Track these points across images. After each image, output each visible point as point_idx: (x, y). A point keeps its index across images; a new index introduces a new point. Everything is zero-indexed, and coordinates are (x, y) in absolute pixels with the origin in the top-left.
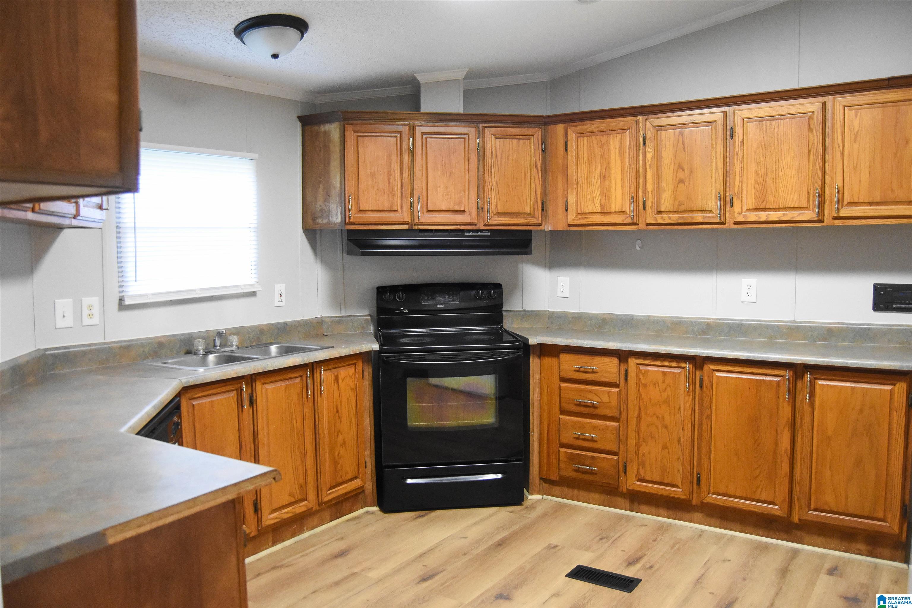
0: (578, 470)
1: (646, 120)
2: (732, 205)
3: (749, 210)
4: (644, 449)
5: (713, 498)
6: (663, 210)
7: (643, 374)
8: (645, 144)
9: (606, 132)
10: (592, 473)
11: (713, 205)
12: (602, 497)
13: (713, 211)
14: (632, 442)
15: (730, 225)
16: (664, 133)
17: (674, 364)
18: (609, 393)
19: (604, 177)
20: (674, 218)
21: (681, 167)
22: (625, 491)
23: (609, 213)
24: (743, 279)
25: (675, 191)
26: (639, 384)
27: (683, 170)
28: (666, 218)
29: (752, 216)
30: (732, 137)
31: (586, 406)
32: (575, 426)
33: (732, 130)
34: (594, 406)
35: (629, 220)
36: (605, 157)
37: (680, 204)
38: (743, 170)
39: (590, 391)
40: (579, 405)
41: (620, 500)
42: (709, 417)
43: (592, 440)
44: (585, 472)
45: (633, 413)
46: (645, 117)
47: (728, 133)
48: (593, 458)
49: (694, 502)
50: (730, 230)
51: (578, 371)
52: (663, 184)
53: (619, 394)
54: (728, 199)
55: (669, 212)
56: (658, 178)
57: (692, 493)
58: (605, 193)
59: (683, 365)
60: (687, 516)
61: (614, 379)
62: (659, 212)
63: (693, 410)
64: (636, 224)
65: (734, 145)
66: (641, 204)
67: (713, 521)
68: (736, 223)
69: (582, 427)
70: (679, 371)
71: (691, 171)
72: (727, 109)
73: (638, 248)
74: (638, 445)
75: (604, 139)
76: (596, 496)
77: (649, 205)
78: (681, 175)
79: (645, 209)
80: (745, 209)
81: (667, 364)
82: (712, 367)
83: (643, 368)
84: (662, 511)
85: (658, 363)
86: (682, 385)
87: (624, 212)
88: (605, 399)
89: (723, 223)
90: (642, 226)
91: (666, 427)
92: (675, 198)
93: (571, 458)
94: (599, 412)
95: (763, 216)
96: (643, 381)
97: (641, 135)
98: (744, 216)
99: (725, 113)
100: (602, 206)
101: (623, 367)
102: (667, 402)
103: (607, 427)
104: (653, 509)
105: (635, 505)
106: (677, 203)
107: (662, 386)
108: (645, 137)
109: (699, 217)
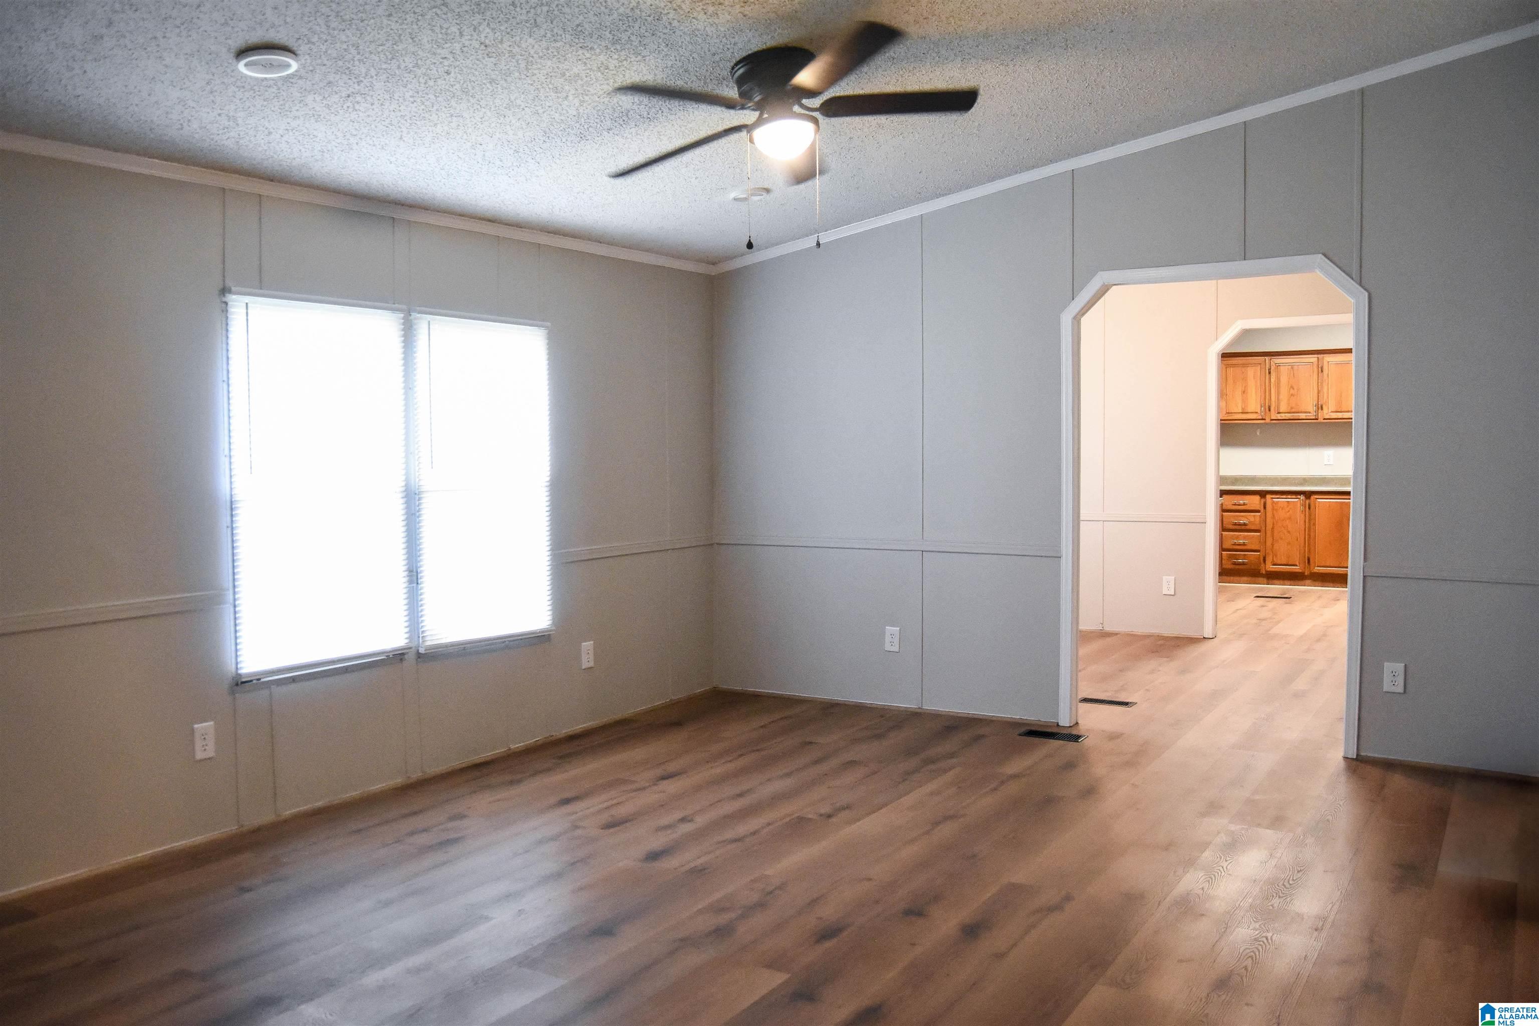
0: (1235, 564)
1: (1271, 359)
2: (1322, 409)
3: (1332, 412)
4: (1276, 546)
5: (1317, 569)
6: (1281, 411)
7: (1275, 504)
8: (1270, 373)
9: (1245, 365)
10: (1243, 564)
11: (1311, 408)
12: (1249, 579)
13: (1311, 412)
14: (1269, 543)
15: (1321, 420)
16: (1281, 367)
17: (1294, 497)
18: (1254, 516)
19: (1244, 392)
20: (1289, 416)
21: (1292, 387)
22: (1264, 572)
23: (1247, 413)
24: (1326, 452)
25: (1289, 400)
26: (1273, 509)
27: (1293, 389)
28: (1283, 416)
29: (1334, 415)
30: (1322, 371)
31: (1240, 525)
32: (1232, 537)
33: (1322, 368)
34: (1245, 524)
35: (1260, 417)
36: (1245, 379)
37: (1292, 408)
38: (1328, 390)
39: (1242, 516)
40: (1235, 524)
41: (1261, 579)
42: (1314, 524)
43: (1244, 544)
44: (1239, 564)
45: (1269, 527)
46: (1270, 358)
47: (1320, 369)
48: (1245, 555)
49: (1306, 574)
50: (1320, 423)
51: (1235, 505)
52: (1281, 397)
53: (1260, 517)
54: (1320, 406)
55: (1285, 413)
56: (1278, 393)
57: (1305, 568)
58: (1245, 401)
59: (1299, 497)
60: (1302, 582)
61: (1257, 508)
62: (1279, 413)
63: (1305, 522)
64: (1264, 419)
65: (1323, 376)
66: (1267, 408)
67: (1317, 583)
68: (1324, 419)
69: (1237, 538)
70: (1297, 500)
71: (1298, 390)
72: (1319, 356)
73: (1258, 434)
74: (1273, 545)
75: (1243, 370)
76: (1245, 579)
77: (1272, 409)
78: (1292, 391)
79: (1270, 410)
80: (1330, 411)
81: (1289, 497)
82: (1316, 497)
83: (1274, 500)
84: (1286, 582)
85: (1284, 497)
86: (1299, 508)
87: (1257, 413)
88: (1252, 519)
89: (1317, 419)
90: (1268, 421)
91: (1289, 532)
92: (1288, 404)
93: (1230, 557)
94: (1248, 527)
95: (1340, 415)
96: (1276, 508)
97: (1267, 369)
98: (1330, 415)
99: (1318, 358)
100: (1243, 409)
101: (1263, 500)
102: (1290, 518)
103: (1253, 537)
104: (1282, 582)
105: (1270, 582)
106: (1290, 408)
107: (1287, 509)
108: (1270, 369)
109: (1303, 416)
